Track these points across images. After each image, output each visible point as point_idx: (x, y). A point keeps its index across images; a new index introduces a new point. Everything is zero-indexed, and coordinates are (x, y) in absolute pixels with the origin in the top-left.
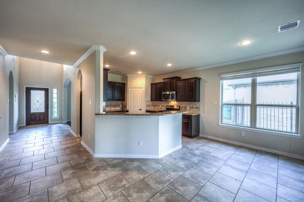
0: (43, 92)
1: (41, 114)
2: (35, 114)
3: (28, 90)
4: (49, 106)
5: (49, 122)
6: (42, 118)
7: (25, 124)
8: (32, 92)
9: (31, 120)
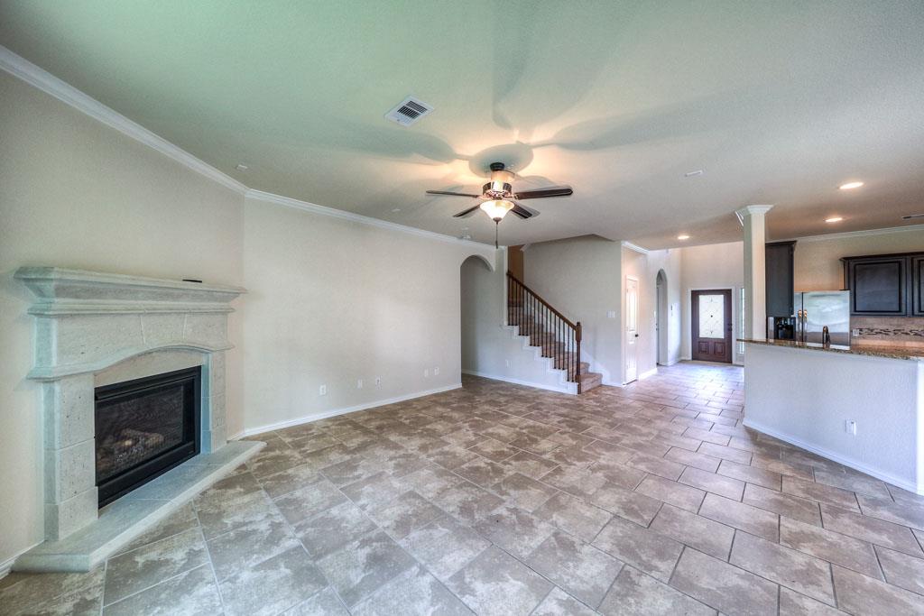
0: (720, 299)
1: (716, 341)
2: (707, 341)
3: (695, 295)
4: (733, 327)
5: (734, 362)
6: (719, 350)
7: (690, 358)
8: (702, 298)
9: (700, 351)
